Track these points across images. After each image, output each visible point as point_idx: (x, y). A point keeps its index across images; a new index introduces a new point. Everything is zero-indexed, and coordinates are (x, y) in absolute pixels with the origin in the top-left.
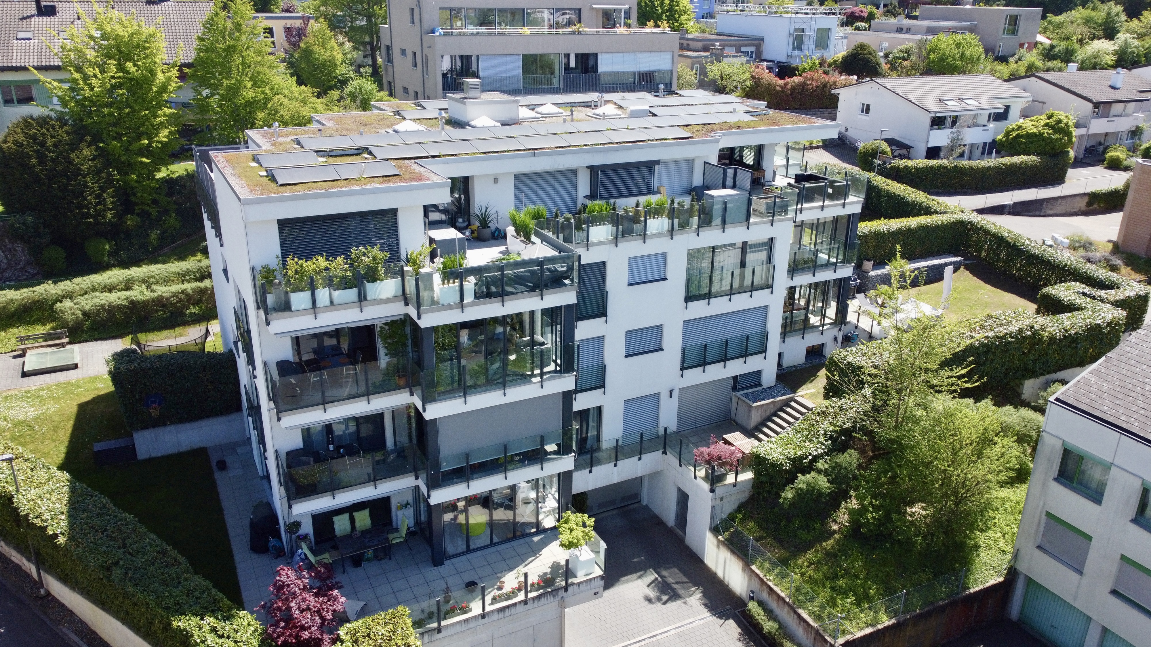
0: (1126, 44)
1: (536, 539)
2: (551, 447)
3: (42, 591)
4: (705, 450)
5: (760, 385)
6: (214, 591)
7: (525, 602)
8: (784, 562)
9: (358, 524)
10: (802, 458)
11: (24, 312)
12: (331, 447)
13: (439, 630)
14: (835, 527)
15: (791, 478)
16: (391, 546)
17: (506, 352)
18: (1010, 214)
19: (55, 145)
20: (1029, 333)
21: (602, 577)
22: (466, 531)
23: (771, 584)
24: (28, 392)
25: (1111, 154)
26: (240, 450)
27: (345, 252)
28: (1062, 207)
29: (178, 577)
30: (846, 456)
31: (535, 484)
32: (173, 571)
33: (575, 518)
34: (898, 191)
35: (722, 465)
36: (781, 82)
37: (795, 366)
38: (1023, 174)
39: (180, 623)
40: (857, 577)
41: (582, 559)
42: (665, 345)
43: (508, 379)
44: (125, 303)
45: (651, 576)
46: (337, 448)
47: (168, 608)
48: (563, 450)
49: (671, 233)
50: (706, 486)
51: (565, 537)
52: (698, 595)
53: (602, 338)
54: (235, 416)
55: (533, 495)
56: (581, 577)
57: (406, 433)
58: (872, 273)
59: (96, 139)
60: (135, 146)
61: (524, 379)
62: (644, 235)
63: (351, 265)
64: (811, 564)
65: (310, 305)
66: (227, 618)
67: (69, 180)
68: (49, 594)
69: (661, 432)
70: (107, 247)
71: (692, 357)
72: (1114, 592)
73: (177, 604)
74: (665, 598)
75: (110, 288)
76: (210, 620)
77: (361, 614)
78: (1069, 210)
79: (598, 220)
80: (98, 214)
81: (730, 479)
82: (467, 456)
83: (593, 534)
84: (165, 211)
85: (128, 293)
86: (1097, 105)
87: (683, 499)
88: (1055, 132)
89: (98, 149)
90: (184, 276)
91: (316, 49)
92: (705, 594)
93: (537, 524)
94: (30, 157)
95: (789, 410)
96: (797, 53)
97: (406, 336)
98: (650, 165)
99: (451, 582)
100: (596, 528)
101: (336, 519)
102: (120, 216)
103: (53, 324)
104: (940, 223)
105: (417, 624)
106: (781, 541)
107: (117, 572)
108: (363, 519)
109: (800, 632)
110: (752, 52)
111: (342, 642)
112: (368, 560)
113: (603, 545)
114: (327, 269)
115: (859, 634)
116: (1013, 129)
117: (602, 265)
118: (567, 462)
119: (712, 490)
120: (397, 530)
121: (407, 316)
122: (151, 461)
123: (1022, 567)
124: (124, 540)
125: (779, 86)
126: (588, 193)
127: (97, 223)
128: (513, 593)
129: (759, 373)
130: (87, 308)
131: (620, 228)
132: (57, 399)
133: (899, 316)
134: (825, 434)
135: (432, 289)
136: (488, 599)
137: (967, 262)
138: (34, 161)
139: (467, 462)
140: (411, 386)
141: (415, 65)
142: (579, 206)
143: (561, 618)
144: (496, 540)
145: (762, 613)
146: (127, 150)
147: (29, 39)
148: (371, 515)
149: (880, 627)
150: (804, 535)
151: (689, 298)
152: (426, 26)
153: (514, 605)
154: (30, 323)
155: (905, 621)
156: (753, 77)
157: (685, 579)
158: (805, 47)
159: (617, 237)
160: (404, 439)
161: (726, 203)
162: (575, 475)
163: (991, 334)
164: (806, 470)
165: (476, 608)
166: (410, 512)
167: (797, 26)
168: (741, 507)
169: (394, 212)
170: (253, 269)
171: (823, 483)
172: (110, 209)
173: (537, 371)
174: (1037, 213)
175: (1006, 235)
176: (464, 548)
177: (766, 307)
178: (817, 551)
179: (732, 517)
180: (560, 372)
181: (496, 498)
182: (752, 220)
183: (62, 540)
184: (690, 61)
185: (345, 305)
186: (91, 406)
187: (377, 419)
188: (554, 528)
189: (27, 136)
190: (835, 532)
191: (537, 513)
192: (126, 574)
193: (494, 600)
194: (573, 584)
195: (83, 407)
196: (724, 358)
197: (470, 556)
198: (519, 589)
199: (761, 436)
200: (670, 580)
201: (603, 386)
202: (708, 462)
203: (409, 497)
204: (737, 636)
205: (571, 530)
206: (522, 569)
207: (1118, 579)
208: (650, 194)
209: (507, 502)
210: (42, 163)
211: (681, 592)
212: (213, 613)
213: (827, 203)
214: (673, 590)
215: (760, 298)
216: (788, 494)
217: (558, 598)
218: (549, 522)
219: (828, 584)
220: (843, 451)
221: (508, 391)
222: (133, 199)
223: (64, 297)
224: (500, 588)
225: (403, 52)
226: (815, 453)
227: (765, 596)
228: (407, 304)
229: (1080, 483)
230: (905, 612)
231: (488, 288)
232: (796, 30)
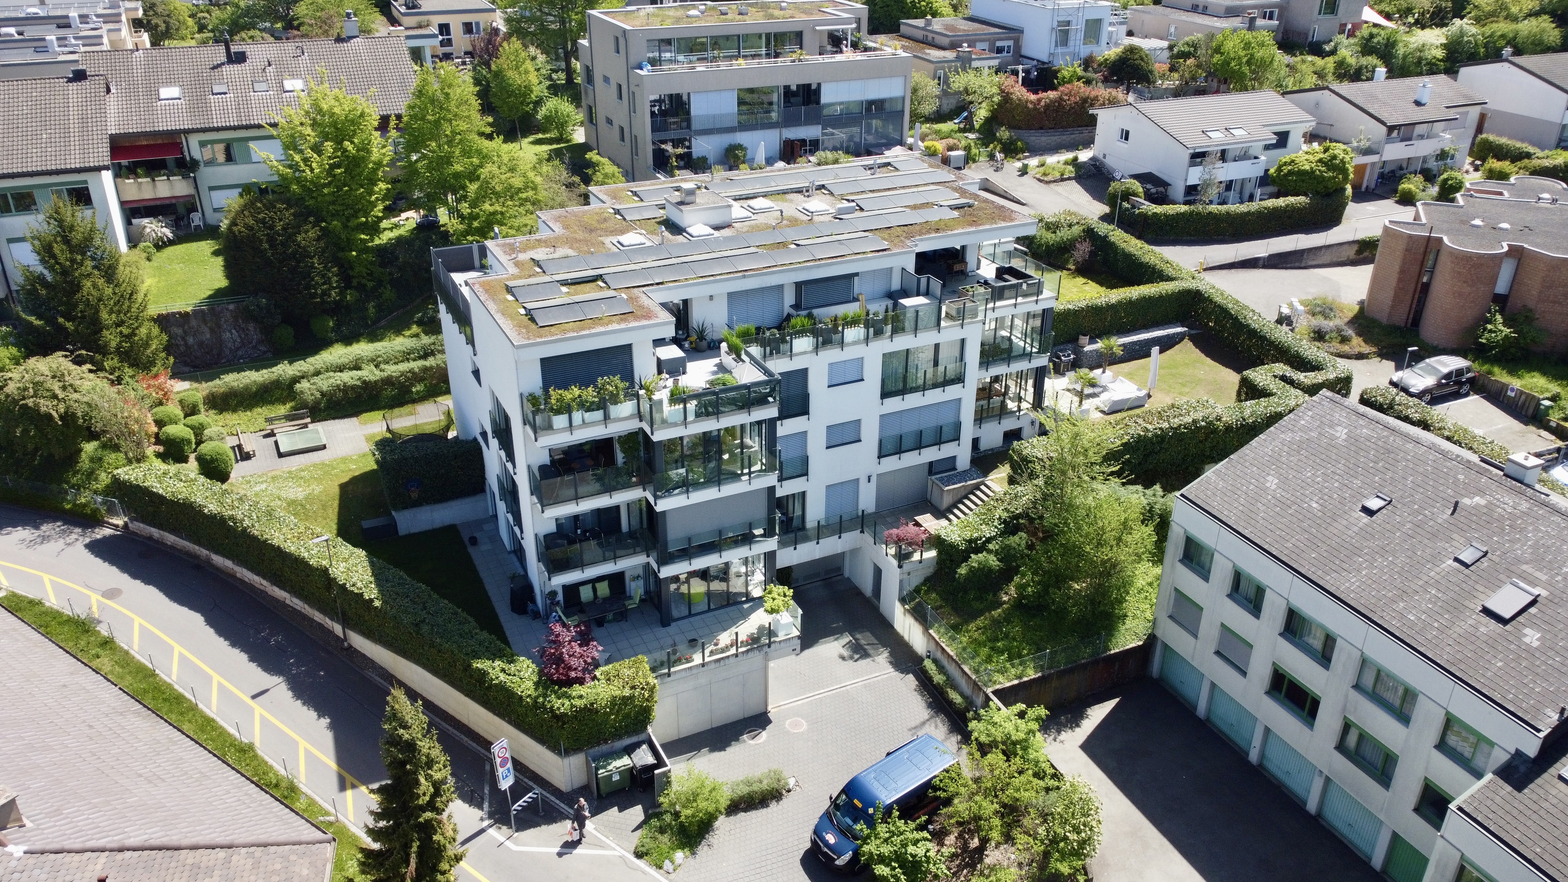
0: (1462, 34)
1: (746, 606)
2: (758, 532)
3: (346, 644)
4: (894, 531)
5: (955, 469)
6: (498, 643)
7: (736, 655)
8: (956, 628)
9: (599, 593)
10: (977, 539)
11: (265, 392)
12: (579, 531)
13: (669, 675)
14: (1005, 598)
15: (966, 558)
16: (627, 610)
17: (720, 453)
18: (1265, 267)
19: (284, 229)
20: (1203, 424)
21: (799, 637)
22: (688, 599)
23: (943, 645)
24: (290, 472)
25: (1405, 186)
26: (486, 527)
27: (594, 382)
28: (1326, 258)
29: (470, 632)
30: (1016, 538)
31: (746, 561)
32: (466, 628)
33: (778, 589)
34: (1132, 250)
35: (910, 544)
36: (1033, 97)
37: (992, 449)
38: (1289, 217)
39: (478, 664)
40: (1014, 639)
41: (782, 622)
42: (864, 435)
43: (722, 477)
44: (359, 383)
45: (847, 638)
46: (584, 532)
47: (467, 654)
48: (769, 533)
49: (867, 340)
50: (895, 563)
51: (768, 605)
52: (886, 654)
53: (806, 432)
54: (479, 497)
55: (743, 569)
56: (781, 636)
57: (638, 518)
58: (1088, 348)
59: (319, 220)
60: (353, 223)
61: (735, 477)
62: (842, 344)
63: (598, 393)
64: (978, 629)
65: (567, 425)
66: (510, 662)
67: (299, 262)
68: (350, 647)
69: (860, 514)
70: (331, 324)
71: (889, 447)
72: (1218, 653)
73: (473, 651)
74: (856, 656)
75: (341, 369)
76: (497, 663)
77: (608, 662)
78: (1335, 259)
79: (801, 333)
80: (325, 293)
81: (916, 557)
82: (690, 540)
83: (792, 602)
84: (380, 283)
85: (359, 373)
86: (1391, 129)
87: (878, 573)
88: (1329, 170)
89: (322, 229)
90: (409, 354)
91: (510, 74)
92: (891, 654)
93: (747, 594)
94: (261, 241)
95: (978, 493)
96: (1060, 50)
97: (639, 443)
98: (850, 277)
99: (677, 638)
100: (794, 598)
101: (581, 588)
102: (342, 293)
103: (292, 404)
104: (1164, 292)
105: (653, 669)
106: (957, 610)
107: (425, 628)
108: (603, 589)
109: (962, 683)
110: (1009, 47)
111: (599, 680)
112: (609, 622)
113: (800, 612)
114: (580, 396)
115: (1008, 684)
116: (1285, 164)
117: (804, 372)
118: (771, 544)
119: (900, 567)
120: (630, 598)
121: (641, 430)
122: (410, 536)
123: (1159, 633)
124: (424, 604)
125: (1032, 102)
126: (793, 302)
127: (323, 302)
128: (727, 648)
129: (954, 458)
130: (325, 389)
131: (820, 339)
132: (319, 480)
133: (1104, 397)
134: (1000, 518)
135: (662, 411)
136: (707, 652)
137: (1193, 332)
138: (266, 246)
139: (690, 544)
140: (643, 484)
141: (620, 98)
142: (785, 314)
143: (766, 669)
144: (712, 607)
145: (934, 668)
146: (345, 226)
147: (225, 93)
148: (610, 586)
149: (1025, 679)
150: (977, 605)
151: (885, 394)
152: (633, 60)
153: (728, 657)
154: (272, 403)
155: (1050, 675)
156: (1002, 91)
157: (876, 642)
158: (1071, 43)
159: (817, 347)
160: (635, 522)
161: (917, 312)
162: (778, 553)
163: (1165, 425)
164: (977, 551)
165: (697, 659)
166: (641, 583)
167: (1061, 19)
168: (927, 580)
169: (629, 346)
170: (521, 395)
171: (993, 561)
172: (334, 288)
173: (746, 471)
174: (1297, 264)
175: (1230, 306)
176: (686, 613)
177: (960, 400)
178: (986, 619)
179: (917, 590)
180: (765, 471)
181: (713, 572)
182: (943, 324)
183: (377, 603)
184: (932, 66)
185: (593, 424)
186: (351, 487)
187: (615, 510)
188: (761, 598)
189: (257, 221)
190: (1005, 602)
191: (747, 585)
192: (432, 629)
193: (712, 653)
194: (775, 642)
195: (343, 487)
196: (919, 446)
197: (692, 619)
198: (732, 646)
199: (951, 517)
200: (863, 642)
201: (806, 474)
202: (896, 543)
203: (640, 572)
204: (914, 687)
205: (774, 599)
206: (733, 630)
207: (1221, 643)
208: (849, 302)
209: (721, 575)
210: (272, 246)
211: (871, 652)
212: (501, 658)
213: (1020, 300)
214: (865, 650)
215: (952, 392)
216: (963, 570)
217: (763, 653)
218: (757, 592)
219: (989, 644)
220: (1014, 533)
221: (723, 488)
222: (351, 273)
223: (303, 377)
224: (716, 644)
225: (606, 79)
226: (988, 535)
227: (939, 655)
228: (641, 421)
229: (1198, 564)
230: (1049, 668)
231: (706, 409)
232: (1060, 23)
